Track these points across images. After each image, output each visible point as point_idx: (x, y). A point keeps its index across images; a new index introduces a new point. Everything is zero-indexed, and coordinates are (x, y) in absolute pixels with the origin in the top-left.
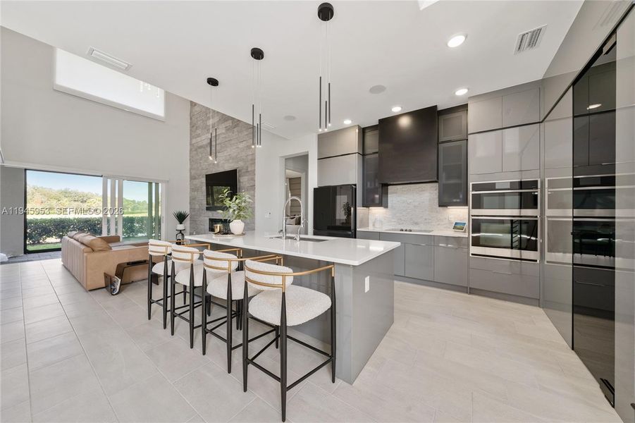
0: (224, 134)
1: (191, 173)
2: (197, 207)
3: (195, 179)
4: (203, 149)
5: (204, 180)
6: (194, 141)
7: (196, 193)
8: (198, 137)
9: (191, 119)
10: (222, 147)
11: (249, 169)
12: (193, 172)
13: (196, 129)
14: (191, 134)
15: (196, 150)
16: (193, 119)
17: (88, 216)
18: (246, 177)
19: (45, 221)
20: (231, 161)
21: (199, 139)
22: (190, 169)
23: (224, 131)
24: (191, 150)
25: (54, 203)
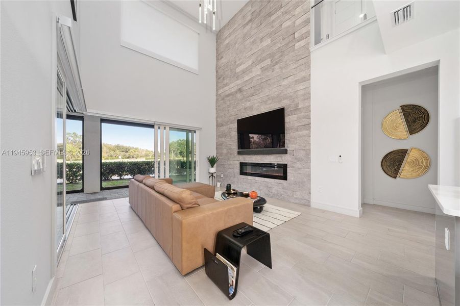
0: (259, 75)
1: (217, 121)
2: (225, 151)
3: (222, 125)
4: (231, 96)
5: (235, 126)
6: (221, 91)
7: (223, 139)
8: (225, 86)
9: (217, 72)
10: (255, 90)
11: (300, 106)
12: (219, 120)
13: (224, 79)
14: (217, 86)
15: (223, 99)
16: (219, 71)
17: (149, 160)
18: (296, 116)
19: (111, 164)
20: (269, 102)
21: (226, 88)
22: (217, 117)
23: (259, 73)
24: (217, 100)
25: (112, 153)
